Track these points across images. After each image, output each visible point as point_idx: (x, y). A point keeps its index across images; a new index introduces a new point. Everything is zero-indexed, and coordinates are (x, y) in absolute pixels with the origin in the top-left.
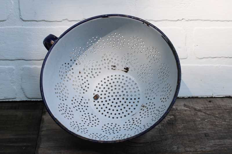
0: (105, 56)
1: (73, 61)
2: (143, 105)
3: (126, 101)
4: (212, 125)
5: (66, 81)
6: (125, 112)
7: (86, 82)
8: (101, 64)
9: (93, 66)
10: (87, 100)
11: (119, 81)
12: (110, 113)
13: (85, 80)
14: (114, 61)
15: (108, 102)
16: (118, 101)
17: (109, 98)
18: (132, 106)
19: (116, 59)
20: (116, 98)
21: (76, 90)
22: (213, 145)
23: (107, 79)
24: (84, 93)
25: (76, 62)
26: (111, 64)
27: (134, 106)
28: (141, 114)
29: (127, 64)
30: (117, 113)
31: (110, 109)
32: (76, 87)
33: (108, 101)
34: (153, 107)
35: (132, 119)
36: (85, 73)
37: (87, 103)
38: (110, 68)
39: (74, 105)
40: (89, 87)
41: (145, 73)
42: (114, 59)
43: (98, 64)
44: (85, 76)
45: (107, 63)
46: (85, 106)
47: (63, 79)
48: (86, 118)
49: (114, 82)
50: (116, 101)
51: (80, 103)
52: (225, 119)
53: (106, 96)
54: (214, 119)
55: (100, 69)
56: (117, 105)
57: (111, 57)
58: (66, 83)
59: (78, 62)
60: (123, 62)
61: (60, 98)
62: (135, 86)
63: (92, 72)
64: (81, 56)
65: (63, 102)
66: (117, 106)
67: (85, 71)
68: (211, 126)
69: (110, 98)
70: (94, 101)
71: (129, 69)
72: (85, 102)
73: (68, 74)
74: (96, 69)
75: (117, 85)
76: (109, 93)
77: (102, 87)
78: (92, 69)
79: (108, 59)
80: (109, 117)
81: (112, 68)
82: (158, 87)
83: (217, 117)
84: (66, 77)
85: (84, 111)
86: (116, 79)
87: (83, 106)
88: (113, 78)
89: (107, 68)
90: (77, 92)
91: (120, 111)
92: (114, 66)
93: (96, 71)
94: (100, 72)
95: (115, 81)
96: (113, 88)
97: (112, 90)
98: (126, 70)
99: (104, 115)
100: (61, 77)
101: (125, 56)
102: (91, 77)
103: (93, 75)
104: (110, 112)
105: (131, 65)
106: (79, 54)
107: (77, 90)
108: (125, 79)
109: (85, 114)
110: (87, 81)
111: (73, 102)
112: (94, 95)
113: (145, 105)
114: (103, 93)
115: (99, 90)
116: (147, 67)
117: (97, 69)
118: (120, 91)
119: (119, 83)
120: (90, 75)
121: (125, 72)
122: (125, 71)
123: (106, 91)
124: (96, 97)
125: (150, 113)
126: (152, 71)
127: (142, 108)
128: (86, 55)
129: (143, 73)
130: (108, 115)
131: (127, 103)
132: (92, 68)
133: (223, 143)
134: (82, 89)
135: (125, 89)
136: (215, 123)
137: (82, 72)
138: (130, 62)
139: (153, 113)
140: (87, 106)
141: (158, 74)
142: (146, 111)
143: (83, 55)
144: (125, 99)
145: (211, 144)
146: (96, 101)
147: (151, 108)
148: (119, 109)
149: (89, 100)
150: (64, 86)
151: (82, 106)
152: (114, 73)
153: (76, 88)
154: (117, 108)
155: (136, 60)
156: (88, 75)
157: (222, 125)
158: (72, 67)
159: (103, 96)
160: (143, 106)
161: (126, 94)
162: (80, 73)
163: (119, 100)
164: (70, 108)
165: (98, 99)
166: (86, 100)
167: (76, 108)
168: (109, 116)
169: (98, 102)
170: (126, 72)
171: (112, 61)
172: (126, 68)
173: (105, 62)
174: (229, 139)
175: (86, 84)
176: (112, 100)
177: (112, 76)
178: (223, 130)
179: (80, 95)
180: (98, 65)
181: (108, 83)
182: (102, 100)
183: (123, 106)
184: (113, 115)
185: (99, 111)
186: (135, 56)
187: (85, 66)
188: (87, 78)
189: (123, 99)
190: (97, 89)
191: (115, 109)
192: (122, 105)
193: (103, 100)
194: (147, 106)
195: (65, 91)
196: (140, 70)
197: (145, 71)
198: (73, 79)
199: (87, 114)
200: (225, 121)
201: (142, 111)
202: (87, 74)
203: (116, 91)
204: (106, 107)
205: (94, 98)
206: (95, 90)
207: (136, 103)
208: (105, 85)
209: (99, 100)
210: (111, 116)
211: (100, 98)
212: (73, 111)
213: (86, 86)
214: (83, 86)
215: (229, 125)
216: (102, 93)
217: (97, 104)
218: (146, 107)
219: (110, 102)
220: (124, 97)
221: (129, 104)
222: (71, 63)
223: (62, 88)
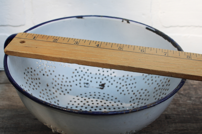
0: (76, 72)
4: (175, 104)
8: (72, 81)
9: (62, 82)
13: (53, 95)
19: (88, 76)
22: (174, 130)
26: (83, 81)
36: (53, 88)
38: (83, 85)
42: (86, 75)
43: (68, 80)
45: (79, 80)
52: (190, 97)
54: (178, 97)
57: (83, 73)
60: (97, 78)
63: (61, 88)
68: (173, 105)
71: (105, 86)
74: (66, 85)
78: (61, 85)
79: (79, 75)
81: (85, 86)
83: (182, 94)
89: (79, 85)
93: (66, 88)
98: (101, 87)
100: (26, 81)
102: (60, 94)
103: (62, 91)
106: (46, 64)
110: (56, 97)
116: (127, 77)
128: (54, 67)
133: (185, 128)
136: (178, 102)
145: (171, 129)
155: (112, 73)
157: (186, 105)
158: (38, 76)
162: (47, 85)
171: (84, 78)
172: (101, 84)
173: (76, 78)
174: (193, 123)
177: (86, 93)
178: (186, 111)
180: (68, 82)
198: (40, 90)
200: (190, 100)
202: (55, 89)
213: (55, 102)
215: (195, 104)
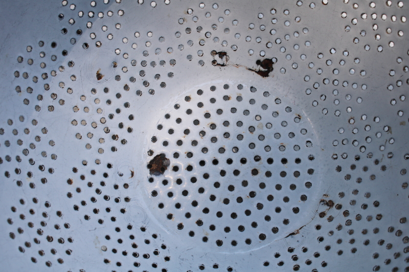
0: (189, 17)
1: (72, 34)
2: (327, 199)
3: (266, 180)
5: (45, 109)
6: (261, 222)
7: (123, 109)
8: (175, 47)
9: (145, 54)
10: (127, 174)
11: (241, 107)
12: (206, 226)
13: (118, 103)
14: (222, 36)
15: (201, 182)
16: (237, 181)
17: (205, 169)
18: (286, 200)
19: (227, 29)
20: (229, 169)
21: (86, 140)
23: (196, 99)
24: (113, 149)
25: (86, 37)
26: (210, 46)
27: (295, 202)
28: (323, 233)
29: (269, 45)
30: (234, 224)
31: (206, 211)
32: (83, 130)
33: (200, 178)
34: (372, 211)
35: (291, 250)
36: (118, 78)
37: (126, 186)
38: (208, 58)
39: (76, 199)
40: (131, 127)
41: (336, 82)
42: (221, 27)
43: (164, 45)
44: (117, 87)
45: (196, 42)
46: (117, 200)
47: (34, 102)
48: (120, 248)
49: (220, 112)
50: (230, 179)
51: (100, 188)
53: (194, 162)
55: (173, 62)
56: (232, 196)
57: (213, 19)
58: (44, 118)
59: (93, 36)
60: (253, 40)
61: (18, 177)
62: (295, 127)
63: (142, 73)
64: (100, 15)
65: (30, 194)
66: (233, 201)
67: (118, 71)
69: (209, 168)
70: (151, 180)
71: (274, 66)
72: (118, 184)
73: (53, 83)
74: (158, 63)
75: (233, 123)
76: (205, 150)
77: (179, 129)
78: (143, 63)
79: (199, 29)
80: (205, 239)
81: (214, 62)
82: (388, 136)
84: (47, 95)
85: (113, 219)
86: (226, 98)
87: (112, 200)
88: (219, 94)
89: (196, 59)
90: (88, 146)
91: (242, 220)
92: (222, 54)
93: (158, 69)
94: (170, 75)
95: (226, 106)
96: (219, 132)
97: (214, 139)
98: (262, 69)
99: (186, 230)
100: (25, 95)
101: (261, 16)
102: (139, 93)
103: (146, 83)
104: (208, 219)
105: (283, 50)
106: (93, 10)
107: (88, 141)
108: (260, 99)
109: (118, 230)
110: (127, 105)
111: (72, 189)
112: (152, 158)
113: (338, 200)
114: (182, 150)
115: (168, 137)
116: (343, 57)
117: (163, 63)
118: (243, 145)
119: (239, 116)
120: (138, 85)
121: (259, 77)
122: (259, 72)
123: (195, 143)
124: (158, 165)
125: (360, 238)
126: (363, 73)
127: (324, 208)
128: (121, 13)
129: (326, 82)
130: (200, 232)
131: (270, 189)
132: (145, 58)
134: (108, 137)
135: (262, 137)
137: (108, 74)
138: (278, 41)
139: (373, 238)
140: (127, 200)
141: (391, 88)
142: (343, 224)
143: (110, 14)
144: (262, 173)
146: (158, 180)
147: (364, 214)
148: (240, 209)
149: (132, 174)
150: (36, 131)
151: (106, 198)
152: (219, 77)
153: (84, 134)
154: (233, 206)
155: (300, 31)
156: (130, 84)
158: (69, 58)
159: (182, 163)
160: (327, 204)
161: (265, 157)
162: (99, 77)
163: (240, 178)
164: (59, 214)
165: (166, 172)
166: (121, 175)
167: (83, 211)
168: (204, 235)
169: (165, 182)
170: (264, 74)
171: (212, 37)
172: (262, 59)
173: (189, 37)
175: (122, 118)
176: (215, 177)
177: (213, 88)
179: (100, 157)
180: (164, 50)
181: (198, 114)
182: (179, 175)
183: (256, 201)
184: (219, 234)
185: (170, 217)
186: (298, 19)
187: (118, 51)
188: (126, 96)
189: (255, 172)
190: (163, 135)
191: (227, 210)
192: (252, 194)
193: (183, 174)
194: (345, 203)
195: (43, 146)
196: (315, 69)
197: (336, 72)
198: (72, 100)
199: (123, 228)
201: (323, 222)
202: (125, 79)
203: (227, 144)
204: (195, 204)
205: (149, 166)
206: (154, 139)
207: (302, 190)
208: (188, 122)
209: (169, 175)
210: (213, 236)
211: (170, 168)
212: (71, 225)
213: (121, 126)
214: (113, 125)
216: (178, 149)
217: (163, 191)
218: (339, 207)
219: (208, 184)
220: (256, 165)
221: (274, 193)
222: (63, 42)
223: (28, 139)
